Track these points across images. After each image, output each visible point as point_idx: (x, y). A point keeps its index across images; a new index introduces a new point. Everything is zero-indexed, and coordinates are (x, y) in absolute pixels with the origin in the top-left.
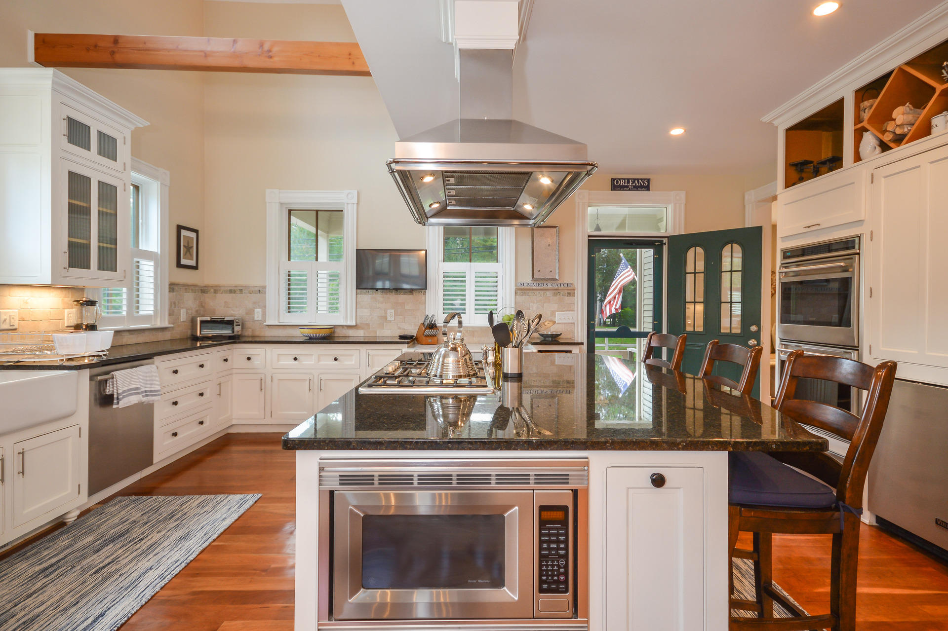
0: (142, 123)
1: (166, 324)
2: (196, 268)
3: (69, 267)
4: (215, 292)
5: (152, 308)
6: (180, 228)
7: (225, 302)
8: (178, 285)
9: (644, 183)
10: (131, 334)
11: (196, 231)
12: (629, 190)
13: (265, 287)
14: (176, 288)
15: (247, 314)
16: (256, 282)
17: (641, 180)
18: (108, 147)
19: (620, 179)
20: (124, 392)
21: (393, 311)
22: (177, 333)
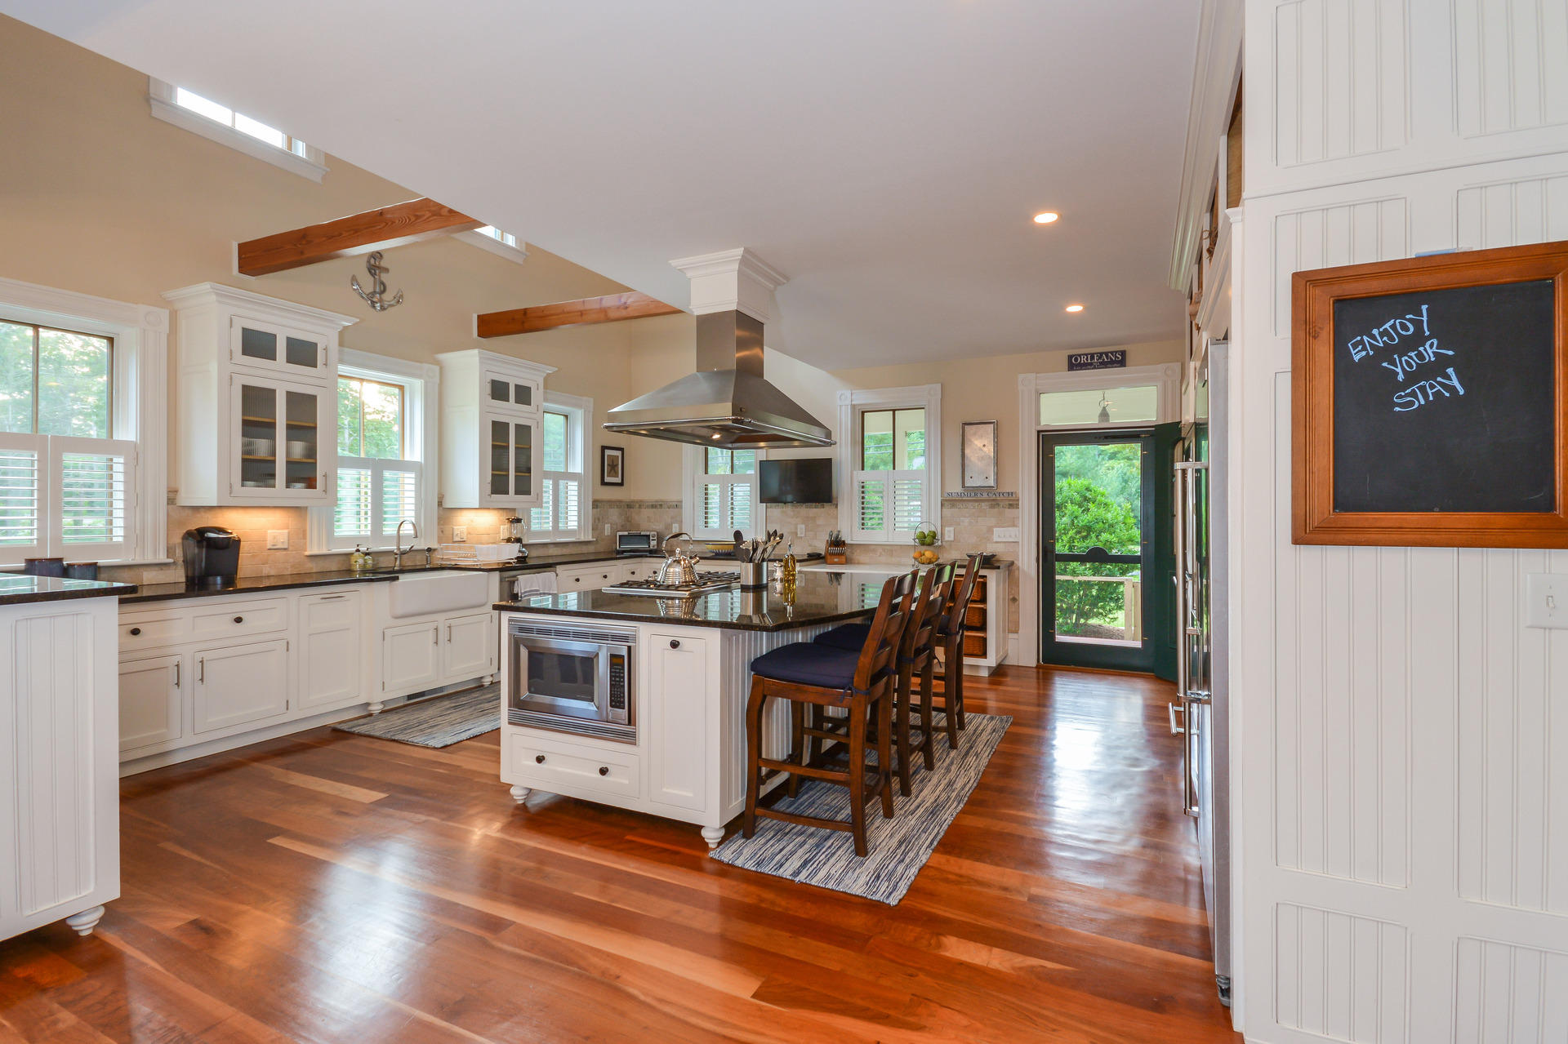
0: (550, 370)
1: (590, 538)
2: (621, 484)
3: (492, 493)
4: (640, 507)
5: (576, 523)
6: (604, 448)
7: (648, 517)
8: (601, 501)
9: (1116, 357)
10: (556, 547)
11: (622, 450)
12: (1095, 368)
13: (681, 502)
14: (599, 504)
15: (666, 528)
16: (671, 497)
17: (1112, 353)
18: (523, 395)
19: (1080, 355)
20: (525, 592)
21: (803, 526)
22: (601, 547)
